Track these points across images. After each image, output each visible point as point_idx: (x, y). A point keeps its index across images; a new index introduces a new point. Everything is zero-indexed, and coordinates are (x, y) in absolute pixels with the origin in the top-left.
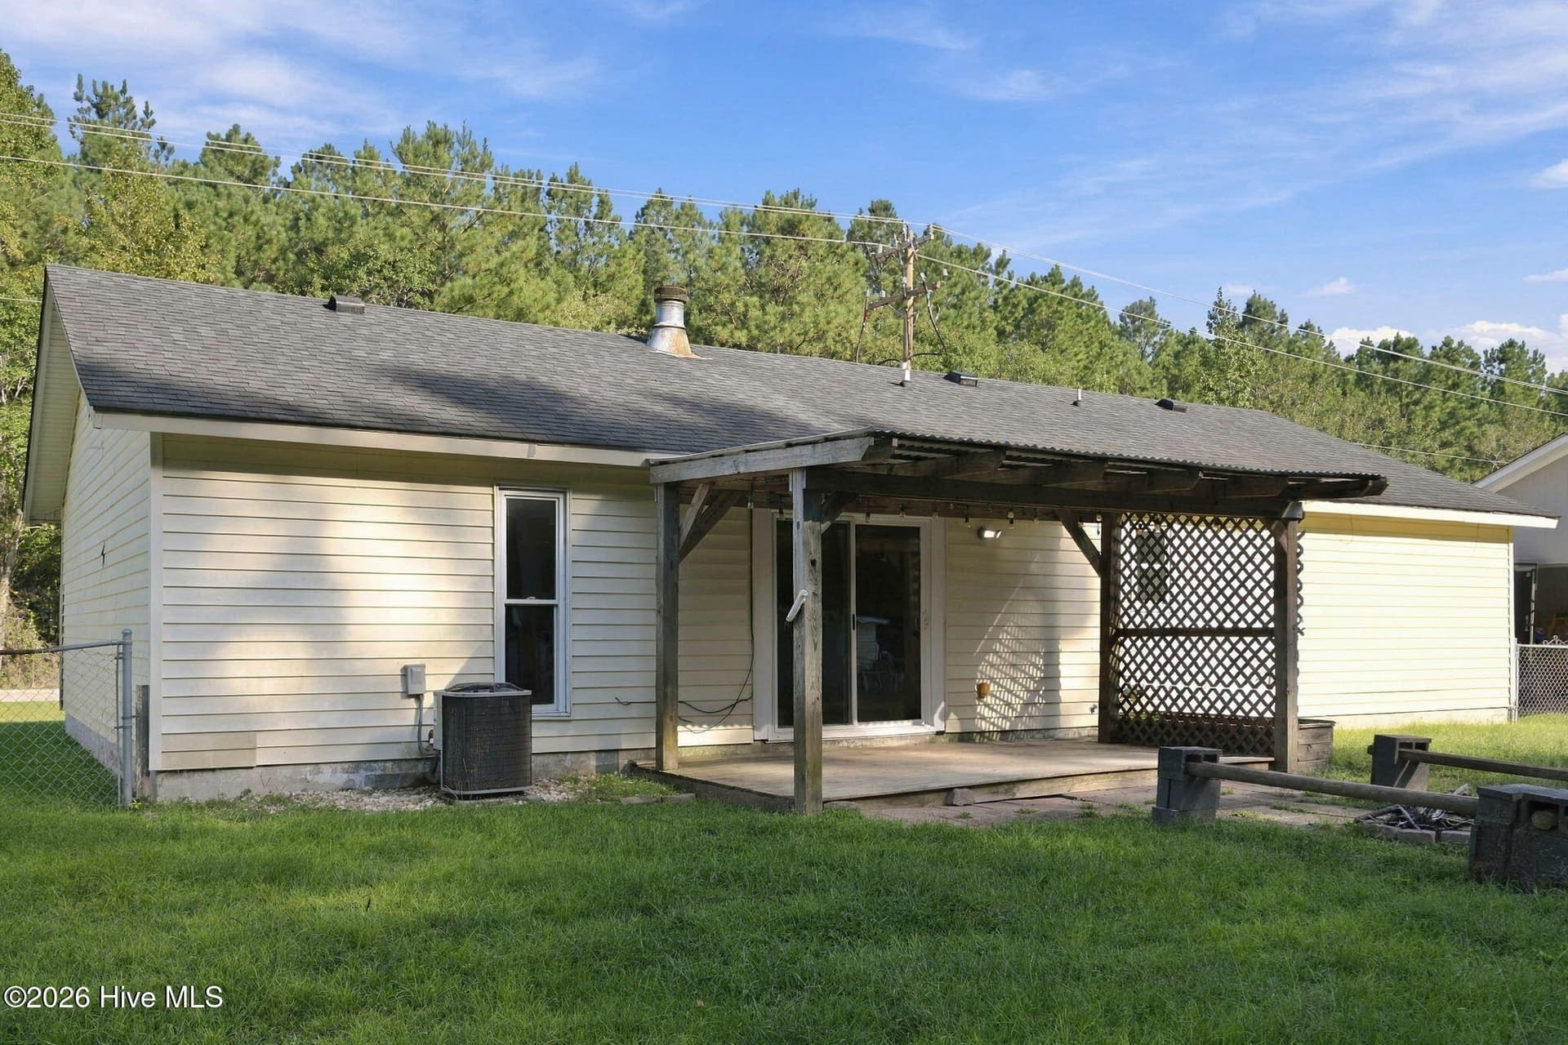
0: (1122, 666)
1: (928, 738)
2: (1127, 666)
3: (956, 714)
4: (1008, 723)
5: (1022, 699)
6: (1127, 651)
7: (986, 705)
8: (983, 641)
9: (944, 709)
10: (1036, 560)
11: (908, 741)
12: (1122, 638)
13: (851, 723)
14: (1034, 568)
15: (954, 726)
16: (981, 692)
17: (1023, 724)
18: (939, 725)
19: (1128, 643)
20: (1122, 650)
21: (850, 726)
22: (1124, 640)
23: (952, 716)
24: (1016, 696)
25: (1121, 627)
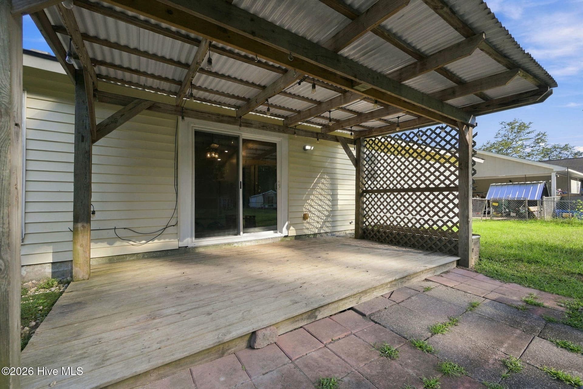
0: (365, 206)
1: (280, 239)
2: (367, 206)
3: (294, 227)
4: (317, 230)
5: (323, 219)
6: (368, 199)
7: (308, 223)
8: (305, 195)
9: (288, 226)
10: (328, 161)
11: (270, 241)
12: (365, 194)
13: (240, 234)
14: (327, 165)
15: (293, 232)
16: (305, 217)
17: (324, 230)
18: (285, 232)
19: (368, 196)
20: (365, 199)
21: (238, 236)
22: (366, 195)
23: (292, 228)
24: (321, 219)
25: (364, 189)
